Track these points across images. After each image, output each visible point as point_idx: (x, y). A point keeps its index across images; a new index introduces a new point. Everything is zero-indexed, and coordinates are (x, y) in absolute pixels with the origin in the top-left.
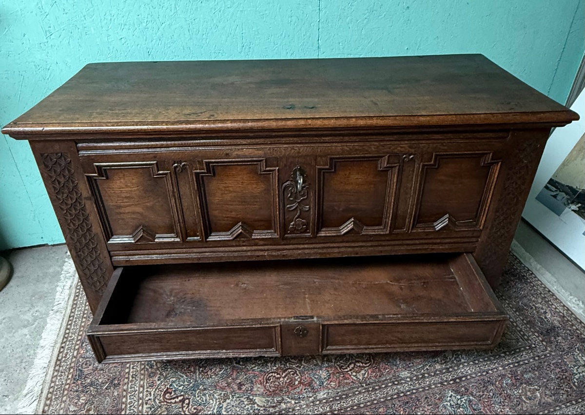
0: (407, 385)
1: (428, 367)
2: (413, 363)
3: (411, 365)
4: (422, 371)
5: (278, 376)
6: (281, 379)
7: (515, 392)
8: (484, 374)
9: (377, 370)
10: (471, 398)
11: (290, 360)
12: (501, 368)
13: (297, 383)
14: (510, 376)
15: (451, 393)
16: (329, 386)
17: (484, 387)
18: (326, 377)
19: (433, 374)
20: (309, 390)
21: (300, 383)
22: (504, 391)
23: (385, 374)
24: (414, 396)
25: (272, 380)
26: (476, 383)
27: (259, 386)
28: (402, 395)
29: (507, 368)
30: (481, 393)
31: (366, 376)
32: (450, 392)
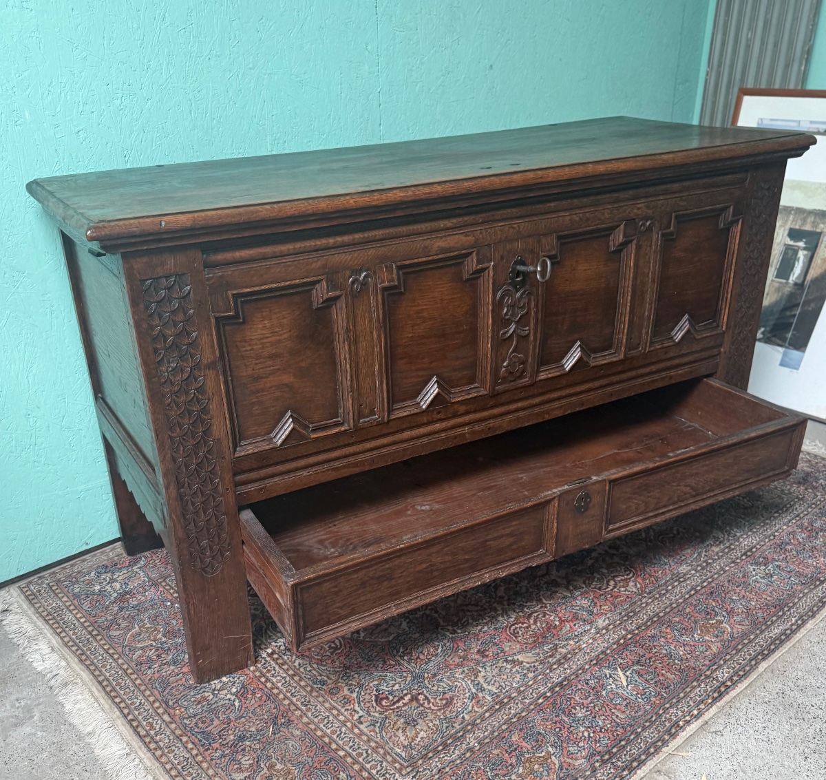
0: (696, 577)
1: (704, 553)
2: (684, 556)
3: (683, 558)
4: (702, 559)
5: (525, 625)
6: (533, 627)
7: (818, 542)
8: (772, 538)
9: (647, 576)
10: (776, 563)
11: (525, 604)
12: (785, 527)
13: (557, 623)
14: (800, 530)
15: (752, 568)
16: (602, 611)
17: (781, 549)
18: (589, 604)
19: (716, 558)
20: (581, 623)
21: (561, 621)
22: (805, 545)
23: (660, 576)
24: (714, 585)
25: (520, 633)
26: (770, 549)
27: (510, 644)
28: (699, 588)
29: (790, 524)
30: (783, 556)
31: (639, 586)
32: (749, 566)
